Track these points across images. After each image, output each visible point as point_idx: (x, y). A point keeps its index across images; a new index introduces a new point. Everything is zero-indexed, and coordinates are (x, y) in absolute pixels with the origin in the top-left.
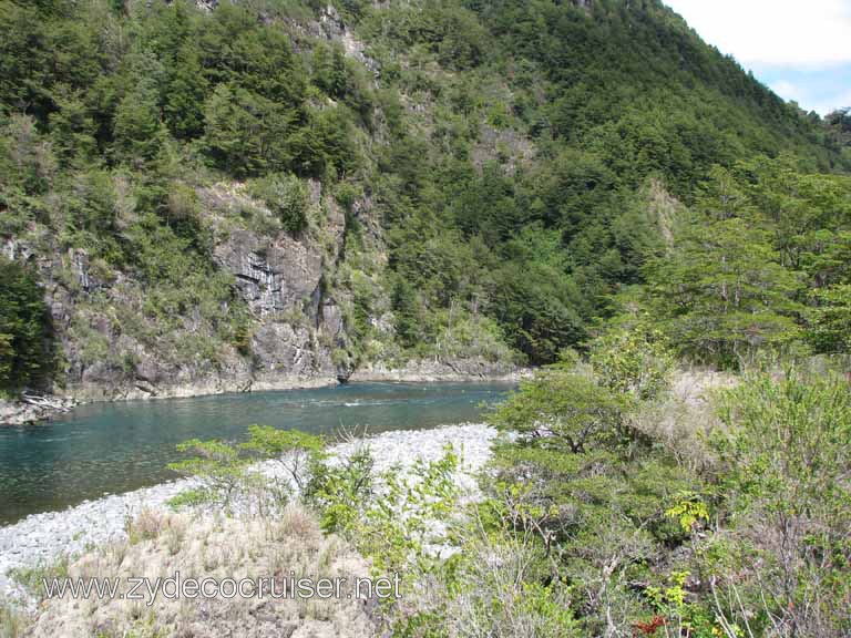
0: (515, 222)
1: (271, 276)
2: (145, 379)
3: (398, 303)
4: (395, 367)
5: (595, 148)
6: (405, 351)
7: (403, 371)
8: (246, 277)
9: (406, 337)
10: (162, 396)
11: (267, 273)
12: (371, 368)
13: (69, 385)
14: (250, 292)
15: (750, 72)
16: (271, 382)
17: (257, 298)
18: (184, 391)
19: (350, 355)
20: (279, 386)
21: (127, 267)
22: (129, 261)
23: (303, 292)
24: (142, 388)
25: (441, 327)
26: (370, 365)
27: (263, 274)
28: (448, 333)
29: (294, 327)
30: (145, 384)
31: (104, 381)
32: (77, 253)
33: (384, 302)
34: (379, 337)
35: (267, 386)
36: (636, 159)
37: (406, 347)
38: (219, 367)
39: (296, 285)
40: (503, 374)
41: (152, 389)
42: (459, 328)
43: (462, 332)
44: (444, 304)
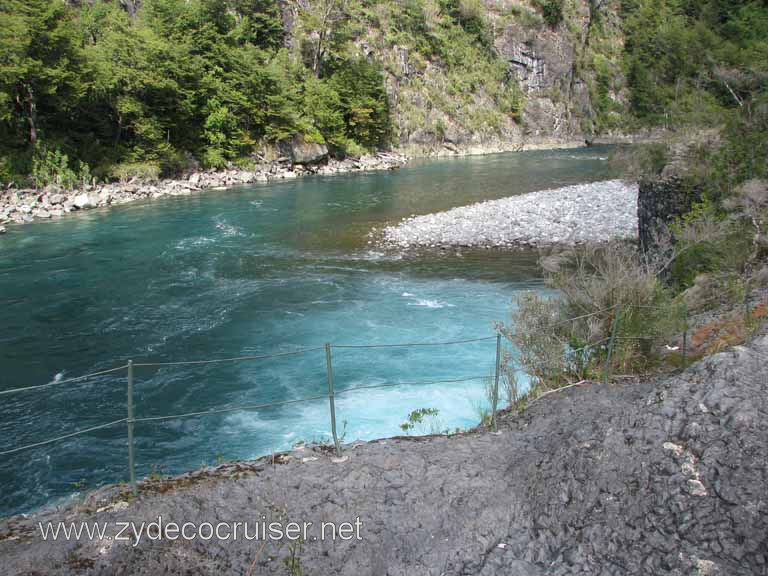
1: (535, 62)
2: (450, 141)
3: (632, 80)
4: (630, 133)
6: (638, 120)
7: (637, 136)
8: (517, 63)
9: (638, 108)
10: (462, 154)
11: (533, 59)
12: (611, 134)
13: (401, 146)
14: (520, 74)
16: (537, 144)
17: (526, 79)
18: (478, 151)
19: (594, 124)
20: (543, 147)
21: (434, 58)
22: (434, 53)
23: (561, 73)
24: (448, 148)
25: (668, 100)
26: (609, 131)
27: (530, 60)
28: (674, 104)
29: (553, 102)
30: (450, 145)
31: (423, 143)
32: (399, 49)
33: (620, 80)
34: (617, 108)
35: (534, 147)
37: (638, 117)
38: (499, 133)
39: (555, 68)
41: (455, 148)
42: (684, 100)
43: (686, 104)
44: (672, 81)
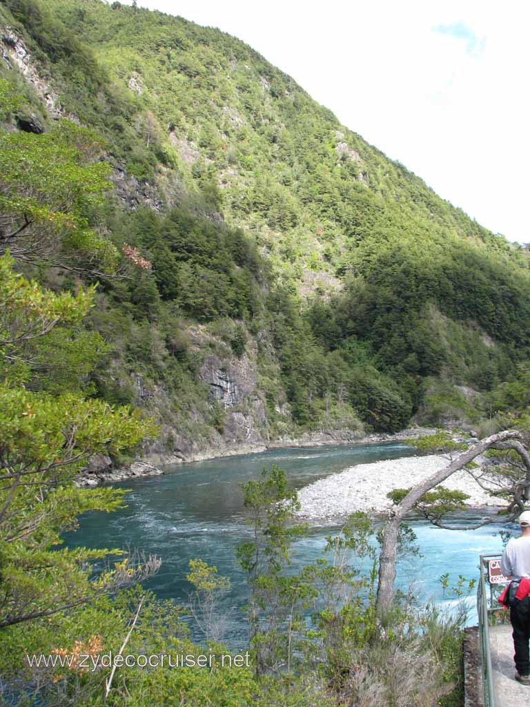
0: (337, 337)
1: (229, 384)
2: (179, 451)
3: (291, 397)
4: (296, 437)
5: (387, 284)
6: (300, 428)
7: (301, 440)
8: (215, 385)
9: (299, 418)
10: (189, 460)
11: (227, 381)
12: (281, 439)
13: (145, 456)
14: (218, 394)
15: (474, 219)
16: (235, 450)
17: (222, 398)
18: (200, 457)
19: (270, 432)
20: (241, 452)
21: (159, 382)
22: (160, 379)
23: (247, 393)
24: (177, 456)
25: (321, 410)
26: (280, 437)
27: (225, 383)
28: (326, 414)
29: (245, 415)
30: (180, 454)
31: (161, 452)
32: (137, 376)
33: (282, 396)
34: (284, 420)
35: (234, 453)
36: (417, 291)
37: (300, 425)
38: (210, 442)
39: (243, 389)
40: (361, 439)
41: (183, 456)
42: (332, 410)
43: (335, 413)
44: (321, 396)
